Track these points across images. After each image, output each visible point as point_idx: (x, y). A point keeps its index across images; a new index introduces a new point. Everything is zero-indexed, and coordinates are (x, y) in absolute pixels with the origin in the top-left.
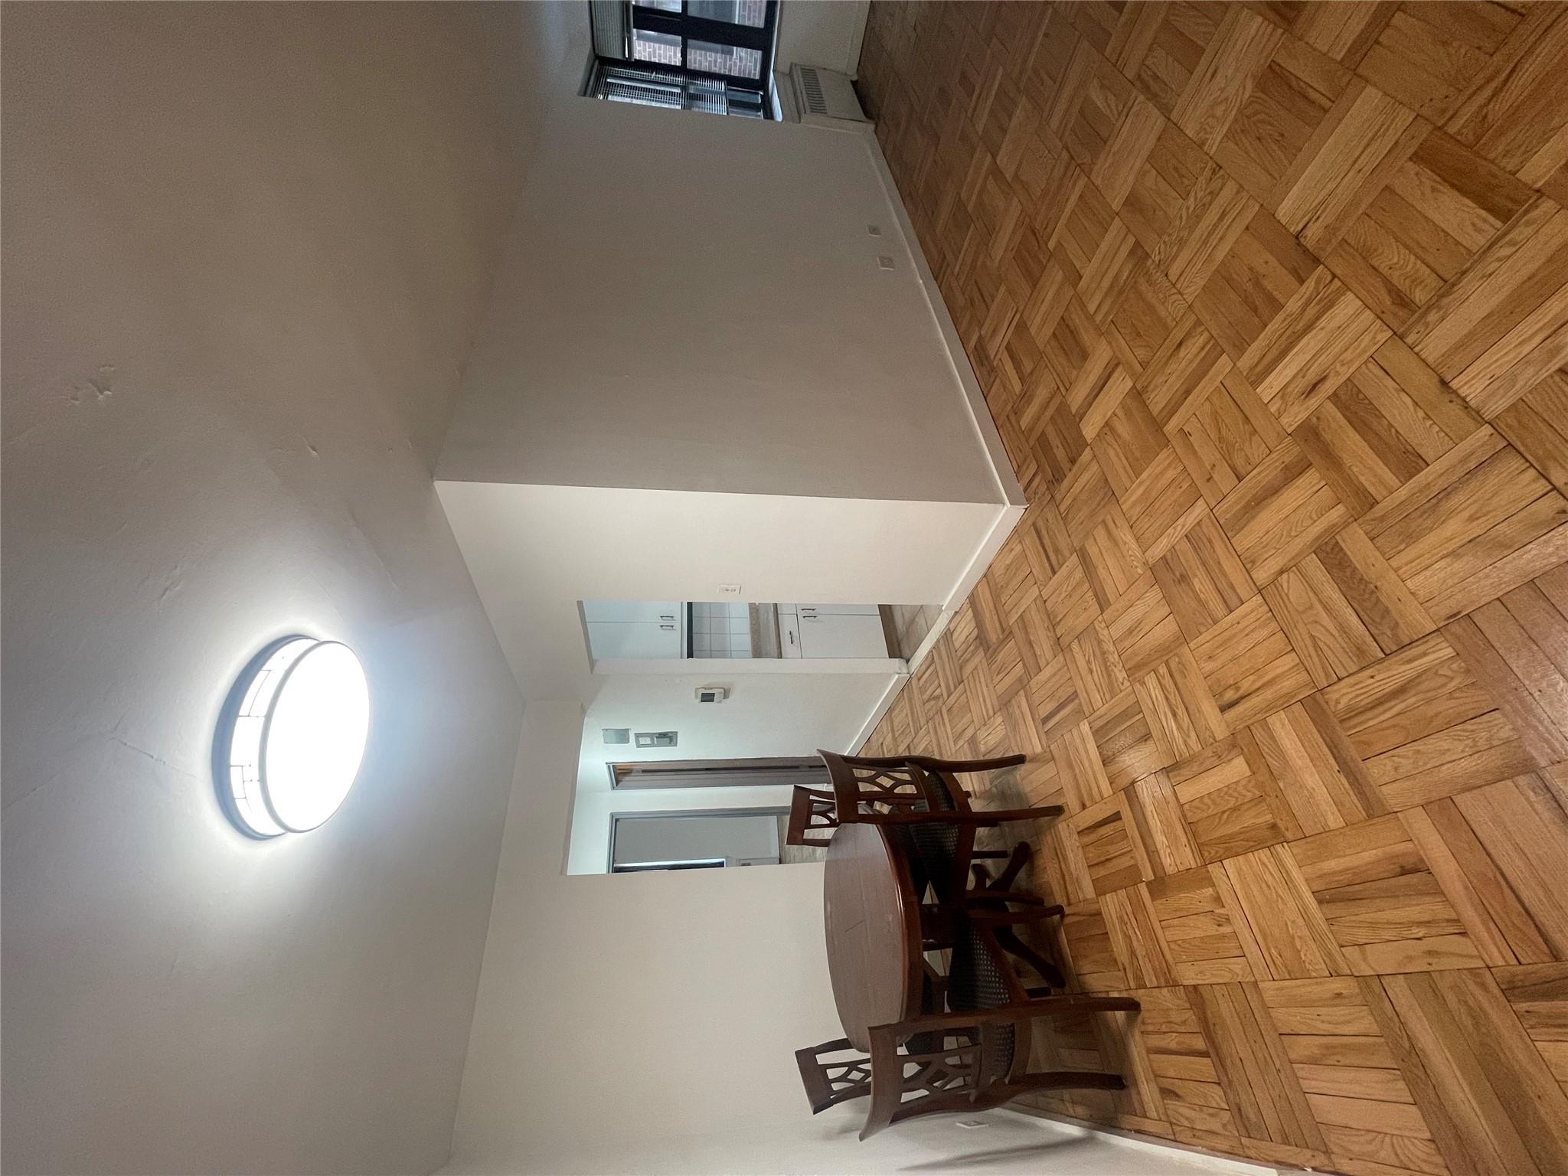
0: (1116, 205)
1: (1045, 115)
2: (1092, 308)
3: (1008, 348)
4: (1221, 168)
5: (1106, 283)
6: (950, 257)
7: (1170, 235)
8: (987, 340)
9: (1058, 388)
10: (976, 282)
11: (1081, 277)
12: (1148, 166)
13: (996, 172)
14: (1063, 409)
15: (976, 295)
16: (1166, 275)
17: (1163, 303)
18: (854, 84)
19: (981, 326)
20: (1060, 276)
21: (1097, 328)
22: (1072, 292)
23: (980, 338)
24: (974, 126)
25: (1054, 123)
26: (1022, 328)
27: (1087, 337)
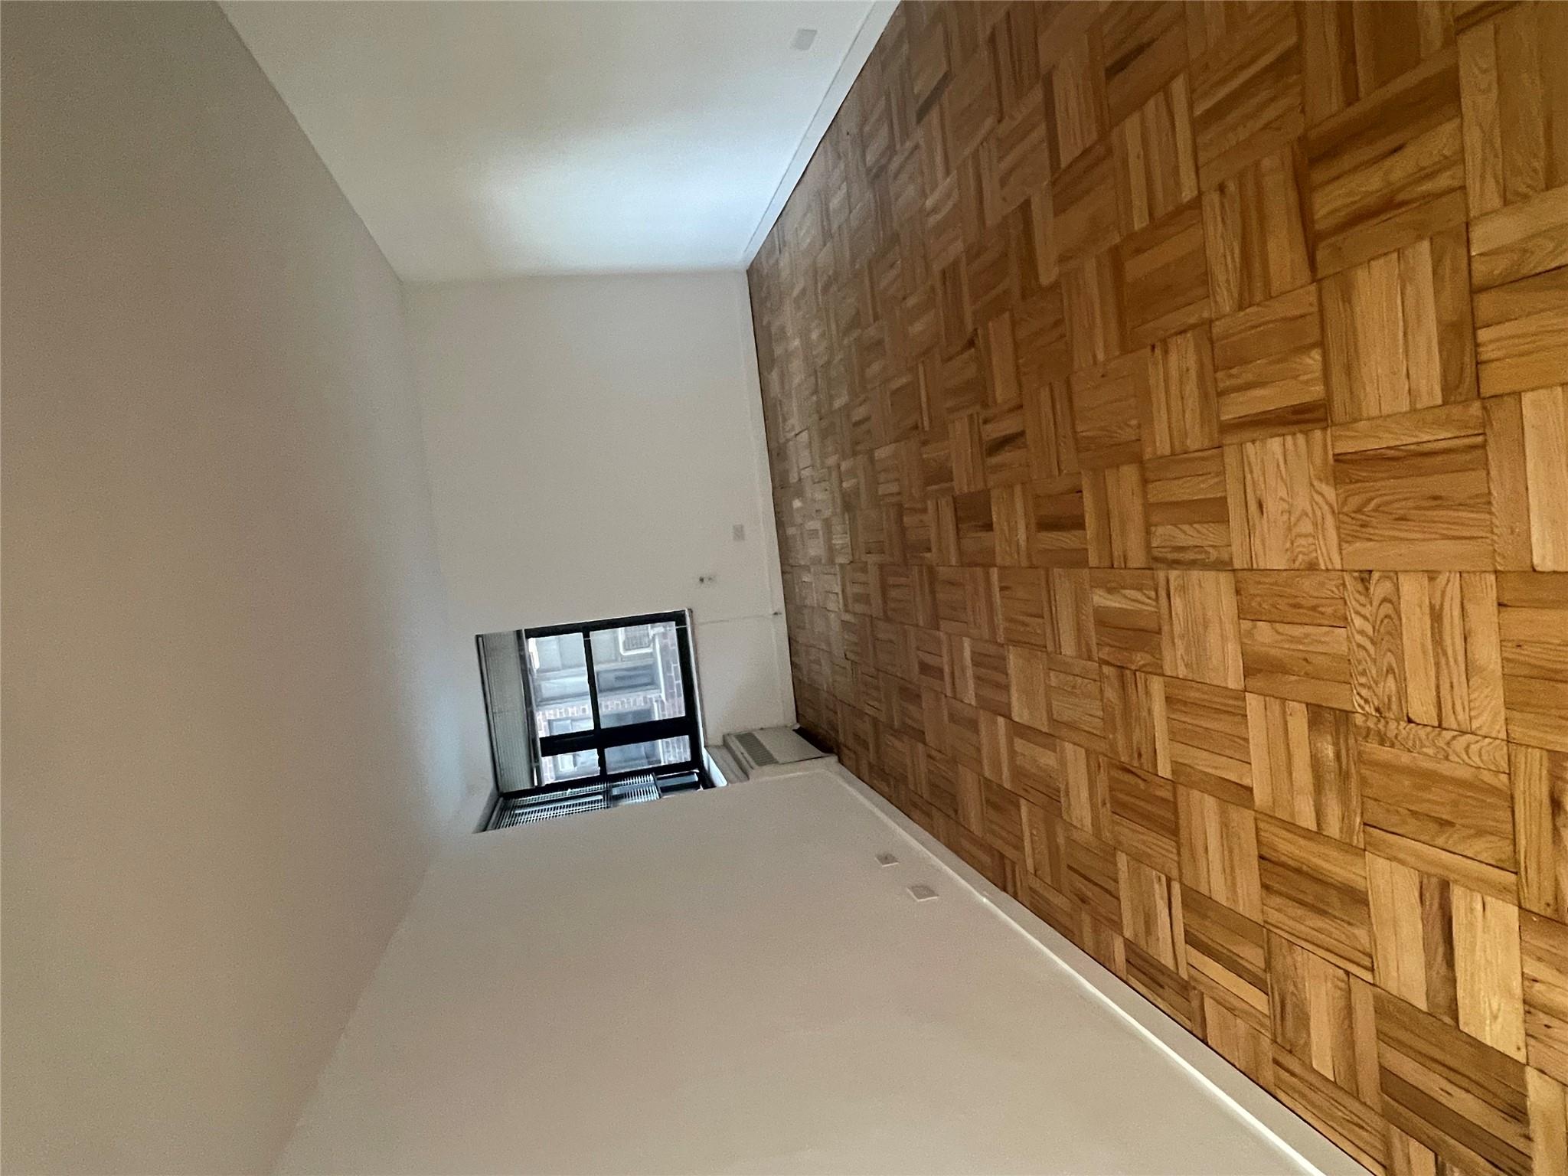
0: (1234, 682)
1: (1050, 648)
2: (1308, 821)
3: (1191, 940)
4: (1370, 572)
5: (1303, 775)
6: (1010, 853)
7: (1364, 673)
8: (1142, 943)
9: (1347, 973)
10: (1070, 867)
11: (1250, 790)
12: (1246, 625)
13: (1019, 730)
14: (1389, 1008)
15: (1080, 884)
16: (1410, 721)
17: (1447, 758)
18: (799, 732)
19: (1117, 926)
20: (1210, 802)
21: (1346, 846)
22: (1249, 815)
23: (1128, 944)
24: (962, 702)
25: (1068, 649)
26: (1196, 902)
27: (1338, 868)
